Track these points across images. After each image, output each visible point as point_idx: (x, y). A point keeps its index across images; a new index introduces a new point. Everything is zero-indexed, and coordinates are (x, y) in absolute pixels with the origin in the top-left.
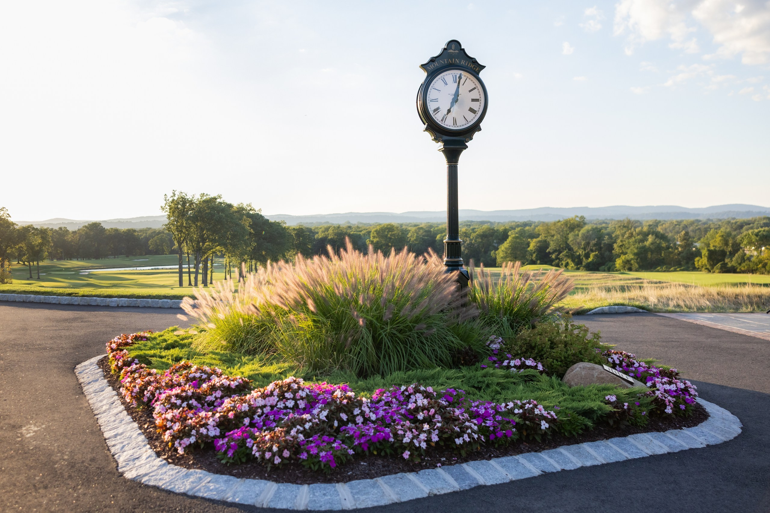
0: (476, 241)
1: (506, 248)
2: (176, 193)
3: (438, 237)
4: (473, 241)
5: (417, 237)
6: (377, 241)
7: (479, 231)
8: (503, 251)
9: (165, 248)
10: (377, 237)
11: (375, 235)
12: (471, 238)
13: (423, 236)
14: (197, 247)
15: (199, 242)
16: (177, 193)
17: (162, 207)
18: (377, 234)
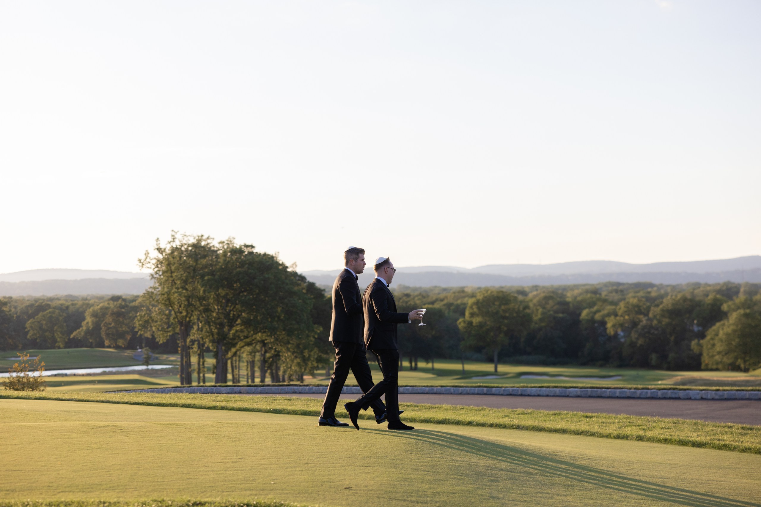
0: (659, 321)
1: (728, 335)
2: (176, 236)
3: (584, 314)
4: (655, 322)
5: (543, 313)
6: (480, 322)
7: (667, 302)
8: (721, 341)
9: (58, 336)
10: (478, 315)
11: (476, 310)
12: (651, 315)
13: (556, 312)
14: (218, 334)
15: (222, 325)
16: (178, 236)
17: (140, 260)
18: (479, 308)
